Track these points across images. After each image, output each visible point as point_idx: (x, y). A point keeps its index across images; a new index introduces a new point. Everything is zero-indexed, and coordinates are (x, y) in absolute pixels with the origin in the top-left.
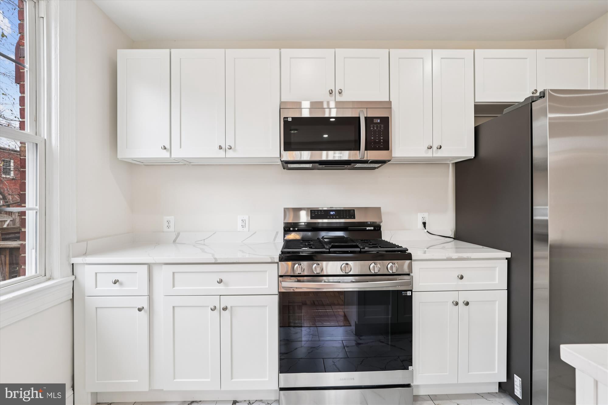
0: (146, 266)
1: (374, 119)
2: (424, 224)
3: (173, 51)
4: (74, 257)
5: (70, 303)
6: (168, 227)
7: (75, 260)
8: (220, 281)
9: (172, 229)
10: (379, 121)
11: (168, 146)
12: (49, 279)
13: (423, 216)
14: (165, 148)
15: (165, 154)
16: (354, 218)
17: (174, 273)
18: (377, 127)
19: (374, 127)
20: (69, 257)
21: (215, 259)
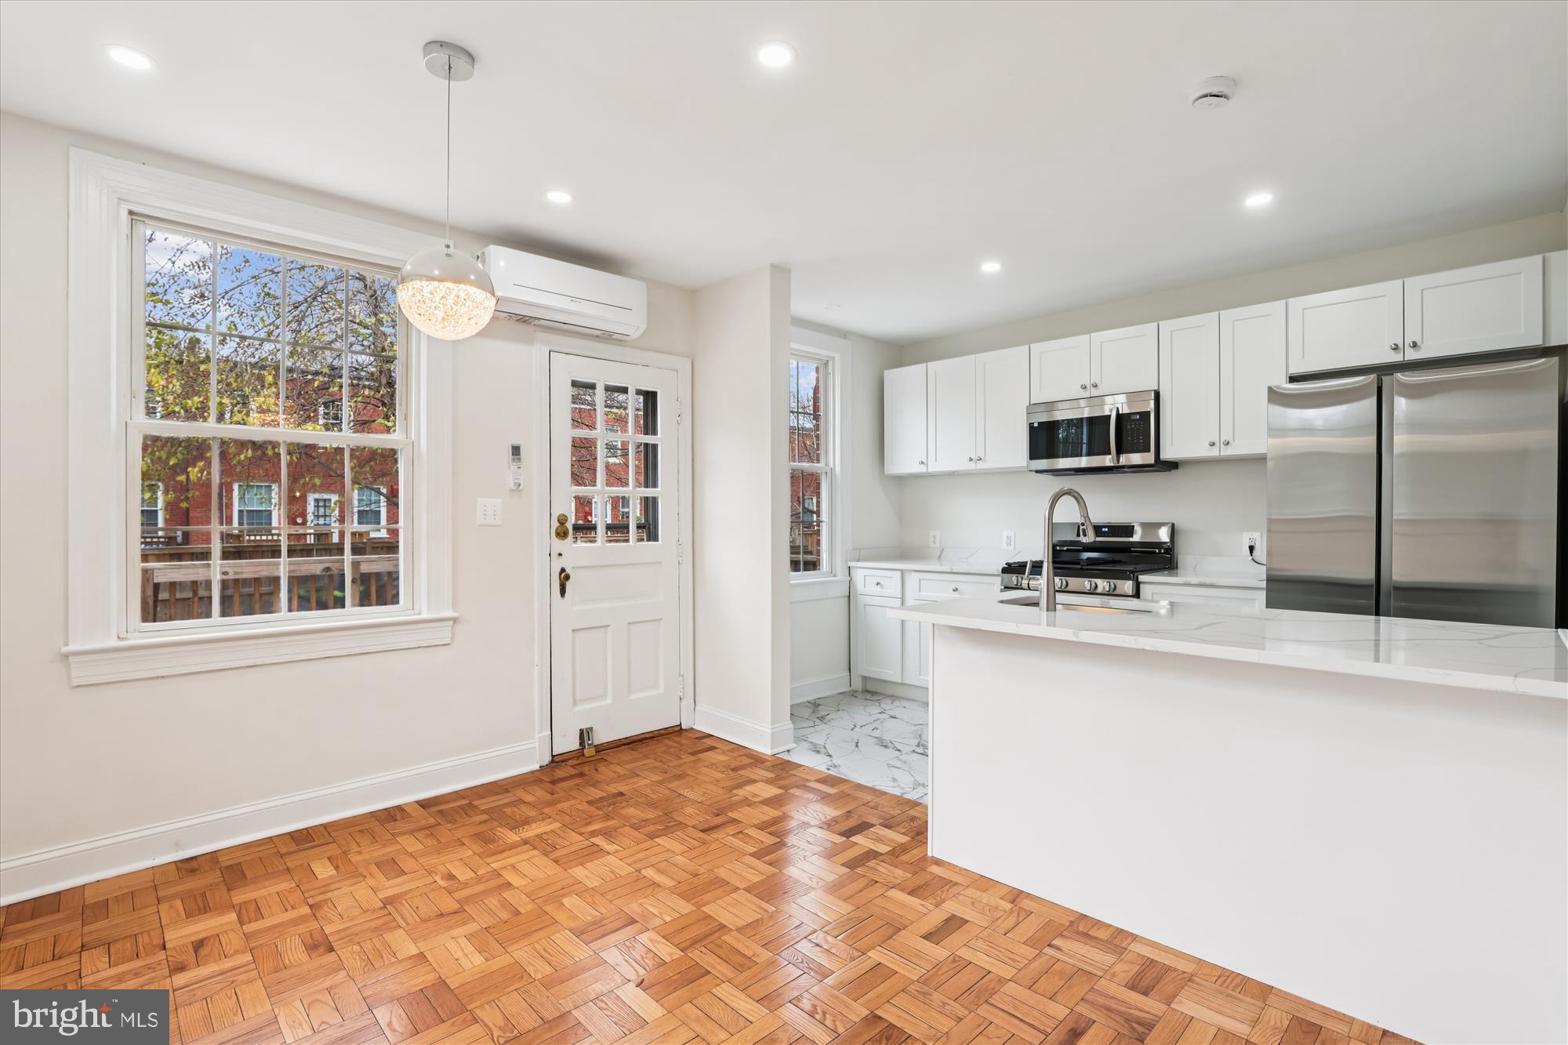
0: (899, 572)
1: (1132, 416)
2: (1251, 548)
3: (929, 364)
4: (851, 561)
5: (847, 599)
6: (934, 543)
7: (852, 564)
8: (956, 590)
9: (938, 545)
10: (1138, 417)
11: (925, 461)
12: (834, 576)
13: (1251, 537)
14: (923, 463)
15: (922, 469)
16: (1132, 537)
17: (920, 580)
18: (1135, 424)
19: (1131, 425)
20: (846, 562)
21: (952, 569)
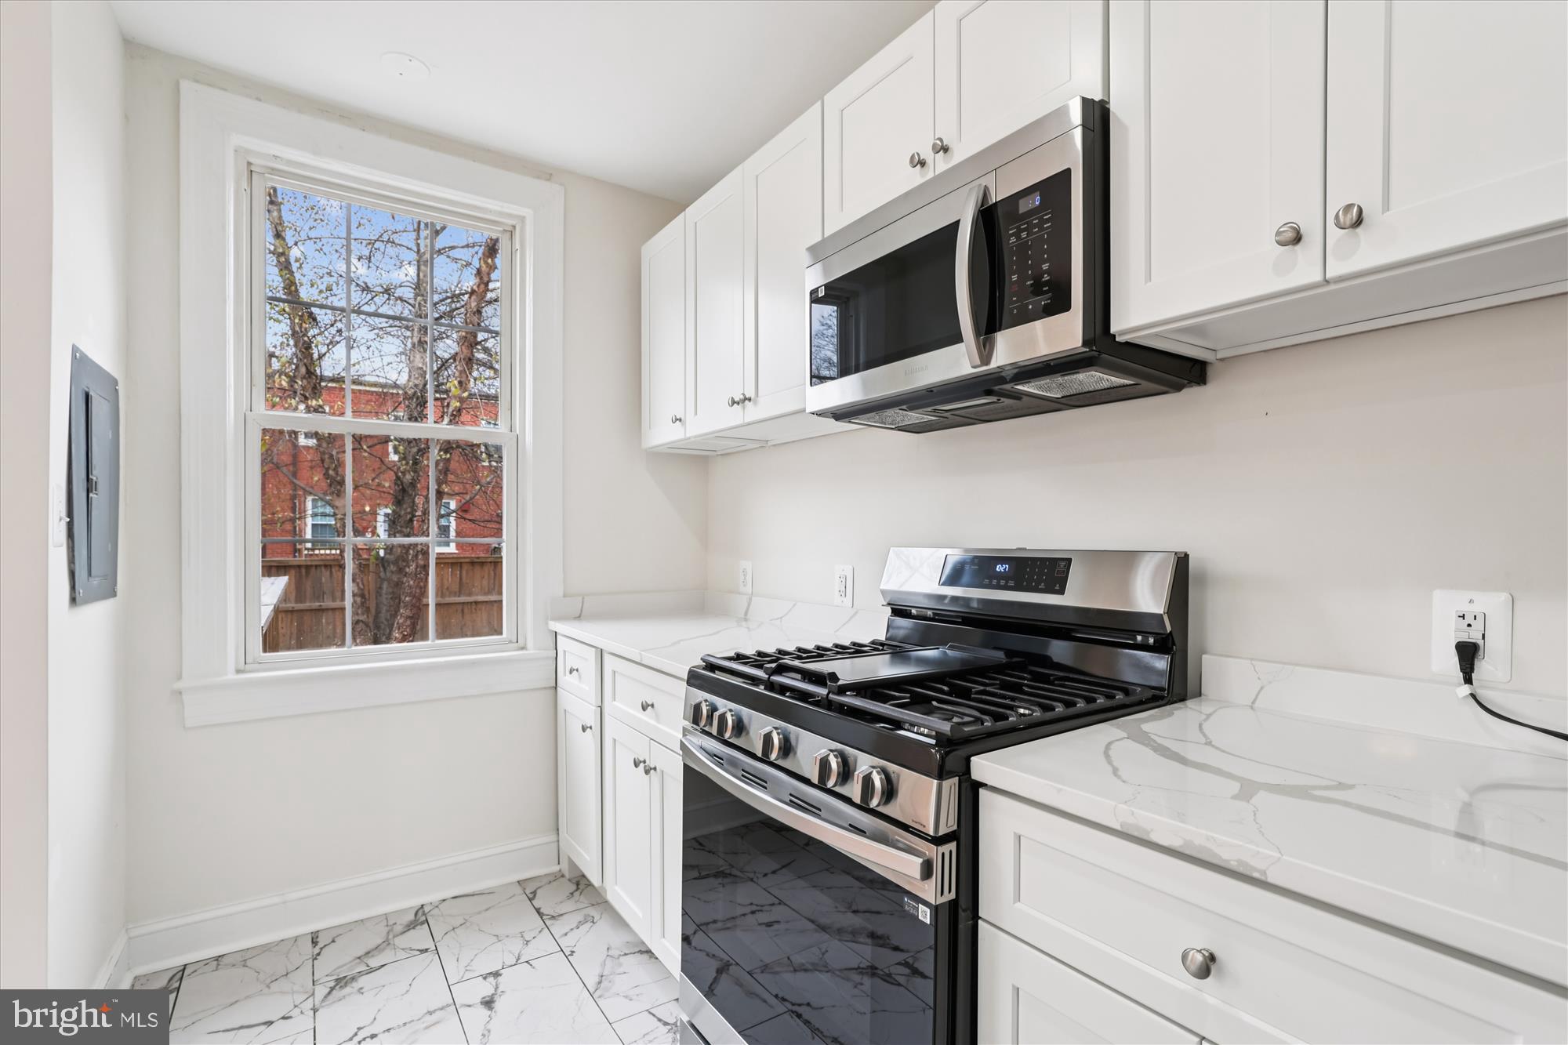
0: (595, 651)
1: (1020, 201)
2: (1468, 654)
4: (554, 620)
6: (745, 585)
9: (748, 589)
10: (1037, 201)
11: (681, 416)
12: (523, 648)
14: (678, 419)
16: (1062, 592)
18: (1029, 228)
19: (1017, 235)
20: (547, 621)
